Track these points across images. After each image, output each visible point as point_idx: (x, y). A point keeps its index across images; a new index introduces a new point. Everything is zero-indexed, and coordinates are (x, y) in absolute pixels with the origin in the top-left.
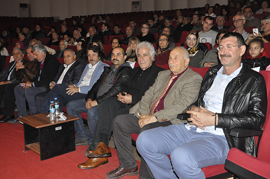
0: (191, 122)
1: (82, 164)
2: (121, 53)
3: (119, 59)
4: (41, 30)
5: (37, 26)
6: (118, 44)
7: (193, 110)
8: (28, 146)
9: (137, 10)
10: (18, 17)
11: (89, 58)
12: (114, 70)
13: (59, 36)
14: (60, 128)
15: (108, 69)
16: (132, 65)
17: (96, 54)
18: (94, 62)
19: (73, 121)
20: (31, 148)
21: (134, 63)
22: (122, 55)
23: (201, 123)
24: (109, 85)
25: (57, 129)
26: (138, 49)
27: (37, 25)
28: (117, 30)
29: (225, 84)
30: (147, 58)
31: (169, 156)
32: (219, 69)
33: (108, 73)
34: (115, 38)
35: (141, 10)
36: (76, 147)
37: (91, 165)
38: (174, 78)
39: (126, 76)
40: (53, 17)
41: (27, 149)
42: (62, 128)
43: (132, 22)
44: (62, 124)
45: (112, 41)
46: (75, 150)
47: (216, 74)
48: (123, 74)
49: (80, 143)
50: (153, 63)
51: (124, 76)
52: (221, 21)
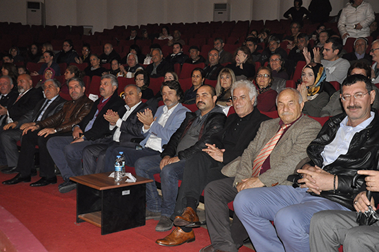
0: (304, 183)
1: (161, 240)
2: (208, 93)
3: (206, 101)
4: (71, 50)
5: (66, 43)
6: (201, 77)
7: (307, 169)
8: (82, 216)
9: (222, 18)
10: (24, 23)
11: (164, 97)
12: (201, 117)
13: (101, 61)
14: (128, 192)
15: (191, 116)
16: (226, 111)
17: (174, 92)
18: (171, 104)
19: (145, 184)
20: (86, 219)
21: (228, 109)
22: (210, 96)
23: (317, 186)
24: (194, 138)
25: (124, 193)
26: (234, 90)
27: (66, 41)
28: (194, 54)
29: (349, 138)
30: (245, 101)
31: (272, 222)
32: (342, 119)
33: (193, 120)
34: (196, 69)
35: (229, 18)
36: (146, 221)
37: (173, 241)
38: (284, 128)
39: (219, 127)
40: (82, 27)
41: (79, 221)
42: (130, 192)
43: (218, 41)
44: (130, 187)
45: (192, 73)
46: (144, 224)
47: (338, 125)
48: (215, 125)
49: (151, 215)
50: (255, 108)
51: (215, 127)
52: (360, 45)
